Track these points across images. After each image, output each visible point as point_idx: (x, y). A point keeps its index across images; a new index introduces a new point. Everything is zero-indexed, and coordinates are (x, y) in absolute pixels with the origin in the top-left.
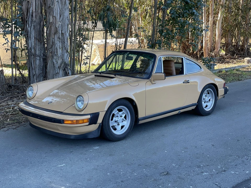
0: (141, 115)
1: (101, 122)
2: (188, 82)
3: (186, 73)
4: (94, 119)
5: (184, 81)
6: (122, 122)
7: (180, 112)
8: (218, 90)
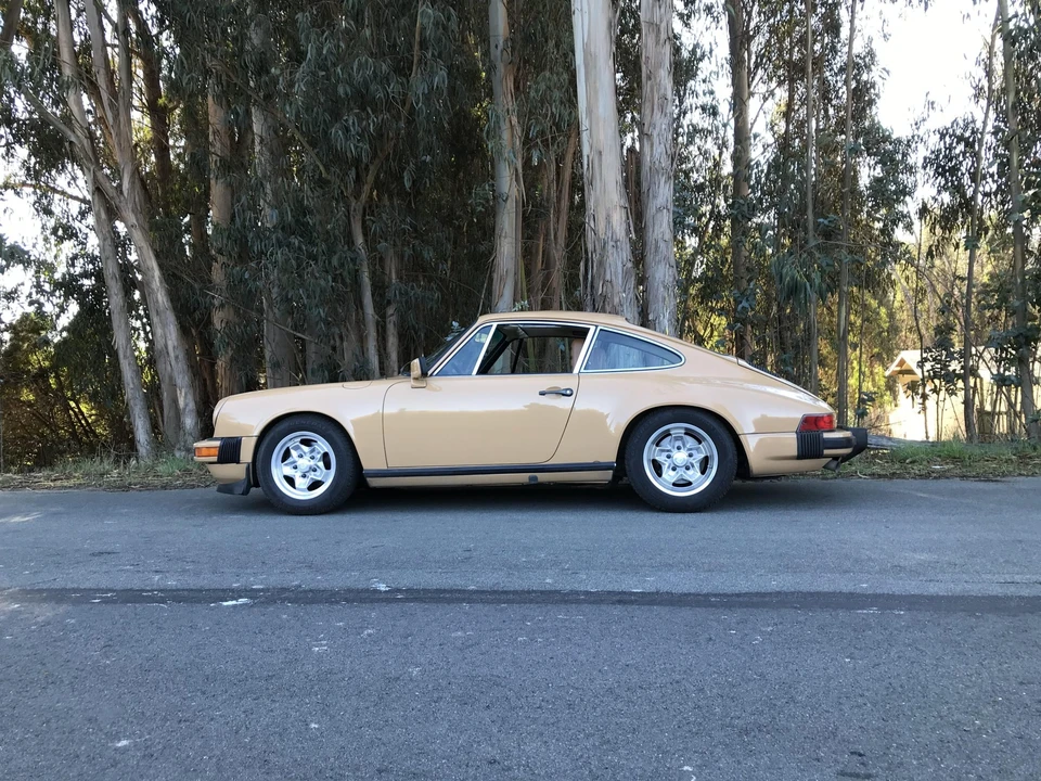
0: (370, 462)
1: (250, 460)
2: (564, 395)
3: (582, 370)
4: (230, 451)
5: (544, 389)
6: (315, 470)
7: (536, 478)
8: (739, 431)
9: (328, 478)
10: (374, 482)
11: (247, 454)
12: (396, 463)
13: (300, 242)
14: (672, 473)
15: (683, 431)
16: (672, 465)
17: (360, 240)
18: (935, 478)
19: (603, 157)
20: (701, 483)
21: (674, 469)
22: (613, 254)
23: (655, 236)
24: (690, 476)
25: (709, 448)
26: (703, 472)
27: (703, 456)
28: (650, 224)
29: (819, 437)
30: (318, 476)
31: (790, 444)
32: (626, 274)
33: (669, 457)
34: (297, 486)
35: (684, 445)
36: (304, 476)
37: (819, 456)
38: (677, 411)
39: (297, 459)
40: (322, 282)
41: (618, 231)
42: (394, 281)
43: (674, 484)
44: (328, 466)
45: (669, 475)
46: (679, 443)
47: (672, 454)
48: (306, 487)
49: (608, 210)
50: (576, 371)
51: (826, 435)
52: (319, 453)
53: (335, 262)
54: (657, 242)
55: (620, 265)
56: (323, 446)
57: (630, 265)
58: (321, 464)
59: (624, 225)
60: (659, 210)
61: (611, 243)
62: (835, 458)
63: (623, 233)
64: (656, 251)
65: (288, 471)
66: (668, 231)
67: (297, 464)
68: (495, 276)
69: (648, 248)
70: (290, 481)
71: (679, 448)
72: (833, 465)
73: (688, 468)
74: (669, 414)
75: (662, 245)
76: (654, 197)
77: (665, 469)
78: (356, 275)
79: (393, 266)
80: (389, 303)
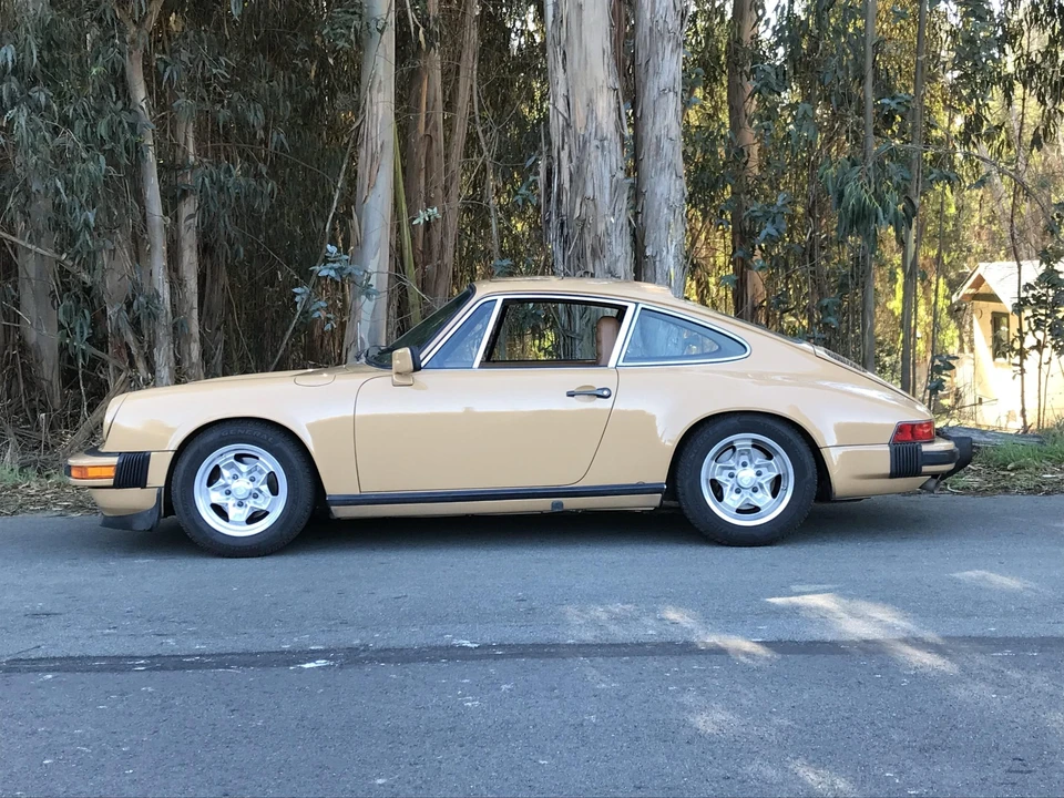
1: (162, 483)
2: (599, 396)
3: (620, 363)
4: (132, 470)
5: (573, 389)
6: (256, 496)
7: (561, 504)
8: (820, 444)
9: (276, 507)
10: (341, 512)
11: (157, 474)
12: (372, 486)
13: (47, 96)
14: (736, 497)
15: (751, 443)
16: (736, 487)
17: (140, 93)
18: (1048, 493)
19: (585, 14)
20: (772, 508)
21: (738, 491)
22: (596, 158)
23: (656, 132)
24: (759, 500)
25: (782, 464)
26: (774, 494)
27: (775, 474)
28: (648, 112)
29: (917, 450)
30: (262, 504)
31: (882, 459)
32: (615, 189)
33: (731, 476)
34: (230, 517)
35: (751, 460)
36: (240, 504)
37: (917, 473)
38: (744, 418)
39: (229, 482)
40: (91, 166)
41: (604, 126)
42: (192, 158)
43: (738, 511)
44: (274, 491)
45: (732, 500)
46: (744, 458)
47: (736, 473)
48: (244, 518)
49: (590, 93)
50: (612, 363)
51: (926, 448)
52: (261, 472)
53: (102, 130)
54: (659, 140)
55: (607, 176)
56: (268, 463)
57: (621, 175)
58: (265, 488)
59: (614, 116)
60: (663, 93)
61: (595, 143)
62: (934, 475)
63: (612, 128)
64: (657, 154)
65: (217, 497)
66: (674, 124)
67: (232, 488)
68: (363, 153)
69: (645, 148)
70: (220, 511)
71: (744, 465)
72: (932, 484)
73: (755, 490)
74: (733, 421)
75: (666, 144)
76: (657, 73)
77: (727, 491)
78: (136, 151)
79: (191, 134)
80: (185, 194)
